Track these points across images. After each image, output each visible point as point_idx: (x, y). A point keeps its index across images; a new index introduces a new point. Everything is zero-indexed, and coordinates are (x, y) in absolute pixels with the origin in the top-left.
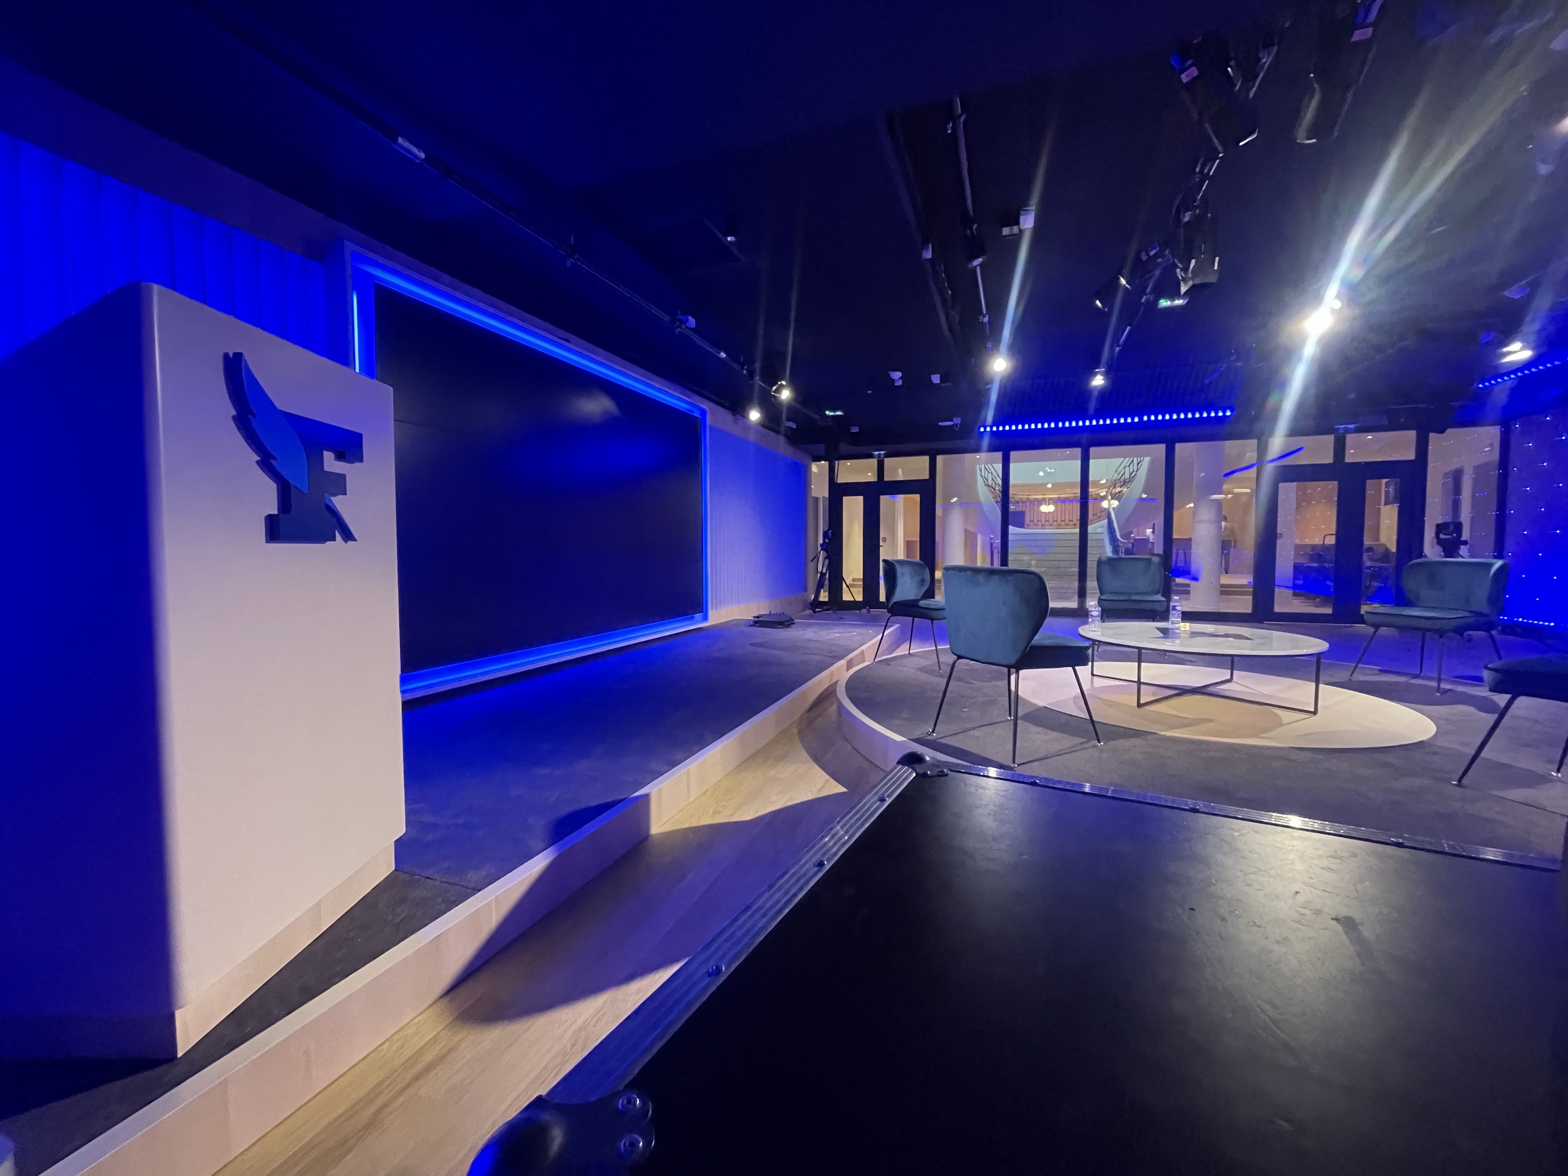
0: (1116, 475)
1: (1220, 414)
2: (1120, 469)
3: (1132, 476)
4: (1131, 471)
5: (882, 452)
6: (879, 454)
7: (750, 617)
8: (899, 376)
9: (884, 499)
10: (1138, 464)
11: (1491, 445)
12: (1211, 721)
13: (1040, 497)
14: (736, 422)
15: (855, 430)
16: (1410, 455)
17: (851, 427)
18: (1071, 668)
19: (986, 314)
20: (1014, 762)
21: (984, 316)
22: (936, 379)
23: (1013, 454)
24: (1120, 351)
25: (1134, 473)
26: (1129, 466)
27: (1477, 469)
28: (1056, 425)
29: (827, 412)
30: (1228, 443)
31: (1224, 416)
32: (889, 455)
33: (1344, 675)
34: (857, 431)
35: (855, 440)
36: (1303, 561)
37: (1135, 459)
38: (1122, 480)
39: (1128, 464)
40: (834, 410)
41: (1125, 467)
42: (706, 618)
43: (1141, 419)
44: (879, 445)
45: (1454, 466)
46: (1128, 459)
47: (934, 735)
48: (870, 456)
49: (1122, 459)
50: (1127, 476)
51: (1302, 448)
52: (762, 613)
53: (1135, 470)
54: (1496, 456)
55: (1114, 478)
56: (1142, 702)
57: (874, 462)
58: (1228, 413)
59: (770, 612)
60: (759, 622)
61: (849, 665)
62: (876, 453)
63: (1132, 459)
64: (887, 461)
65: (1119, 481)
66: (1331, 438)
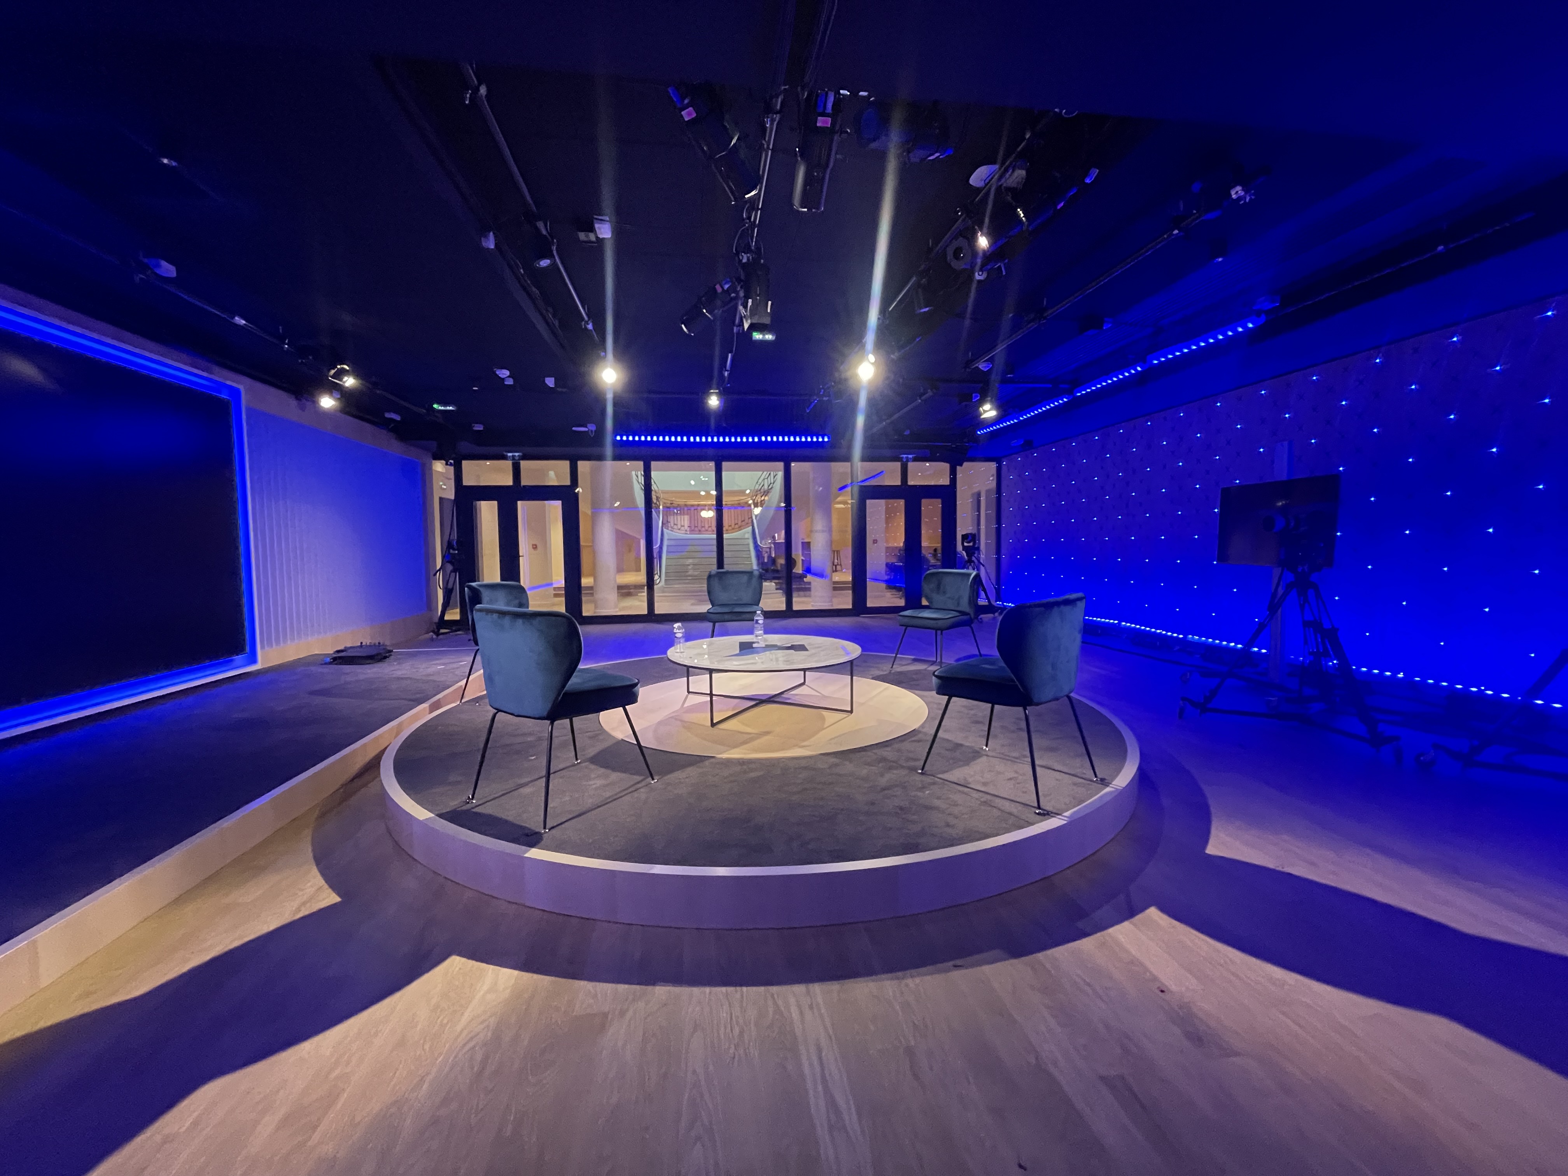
0: (757, 486)
1: (820, 440)
2: (760, 481)
3: (770, 487)
4: (769, 483)
5: (517, 454)
6: (513, 456)
7: (330, 651)
8: (505, 374)
9: (522, 506)
10: (774, 477)
11: (993, 476)
12: (767, 733)
13: (696, 503)
14: (303, 408)
15: (479, 427)
16: (945, 481)
17: (473, 425)
18: (621, 708)
19: (589, 320)
20: (545, 828)
21: (587, 323)
22: (550, 382)
23: (653, 464)
24: (729, 375)
25: (771, 485)
26: (767, 478)
27: (988, 491)
28: (688, 439)
29: (435, 406)
30: (833, 464)
31: (823, 441)
32: (525, 457)
33: (885, 668)
34: (482, 429)
35: (479, 439)
36: (893, 560)
37: (772, 473)
38: (762, 491)
39: (766, 477)
40: (445, 404)
41: (764, 479)
42: (253, 660)
43: (760, 439)
44: (513, 447)
45: (976, 490)
46: (765, 473)
47: (474, 801)
48: (504, 458)
49: (761, 473)
50: (766, 487)
51: (882, 472)
52: (349, 645)
53: (772, 482)
54: (994, 485)
55: (756, 488)
56: (714, 722)
57: (508, 464)
58: (826, 439)
59: (362, 643)
60: (342, 658)
61: (433, 707)
62: (510, 454)
63: (769, 473)
64: (524, 464)
65: (759, 492)
66: (898, 465)
